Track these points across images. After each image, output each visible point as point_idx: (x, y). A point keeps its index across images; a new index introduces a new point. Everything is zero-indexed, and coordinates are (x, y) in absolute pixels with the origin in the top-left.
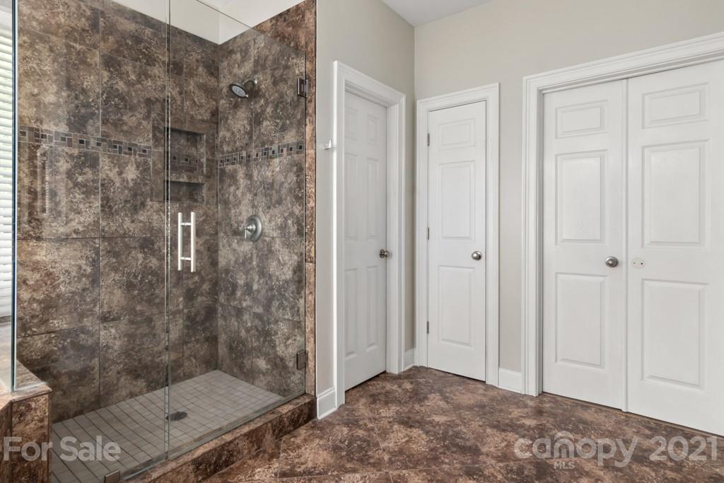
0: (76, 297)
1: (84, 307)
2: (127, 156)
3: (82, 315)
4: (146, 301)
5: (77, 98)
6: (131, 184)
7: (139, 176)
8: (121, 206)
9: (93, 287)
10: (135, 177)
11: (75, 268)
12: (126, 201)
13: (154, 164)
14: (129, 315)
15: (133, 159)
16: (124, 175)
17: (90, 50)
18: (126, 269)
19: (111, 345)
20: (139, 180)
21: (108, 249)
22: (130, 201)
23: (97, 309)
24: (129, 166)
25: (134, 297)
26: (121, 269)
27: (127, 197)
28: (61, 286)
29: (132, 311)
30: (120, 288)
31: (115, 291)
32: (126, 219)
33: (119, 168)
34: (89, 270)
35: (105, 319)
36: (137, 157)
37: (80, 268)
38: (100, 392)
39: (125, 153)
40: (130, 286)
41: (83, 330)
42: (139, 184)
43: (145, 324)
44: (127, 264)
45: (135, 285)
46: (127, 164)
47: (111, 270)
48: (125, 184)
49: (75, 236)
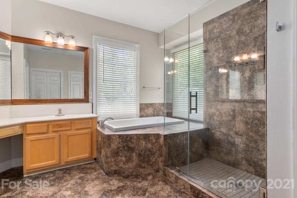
0: (228, 122)
1: (230, 127)
2: (246, 67)
3: (230, 130)
4: (254, 132)
5: (228, 51)
6: (247, 79)
7: (251, 74)
8: (243, 88)
9: (233, 120)
10: (249, 75)
11: (227, 112)
12: (245, 86)
13: (258, 67)
14: (246, 136)
15: (248, 67)
16: (244, 75)
17: (232, 31)
18: (245, 115)
19: (239, 145)
20: (251, 76)
21: (238, 106)
22: (246, 86)
23: (234, 129)
24: (247, 71)
25: (248, 128)
26: (243, 115)
27: (246, 84)
28: (224, 117)
29: (247, 134)
30: (243, 123)
31: (241, 124)
32: (245, 94)
33: (242, 73)
34: (232, 113)
35: (237, 133)
36: (250, 66)
37: (229, 112)
38: (235, 161)
39: (245, 66)
40: (247, 123)
41: (230, 135)
42: (251, 78)
43: (254, 143)
44: (246, 113)
45: (249, 123)
46: (245, 70)
47: (240, 115)
48: (245, 79)
49: (227, 101)
